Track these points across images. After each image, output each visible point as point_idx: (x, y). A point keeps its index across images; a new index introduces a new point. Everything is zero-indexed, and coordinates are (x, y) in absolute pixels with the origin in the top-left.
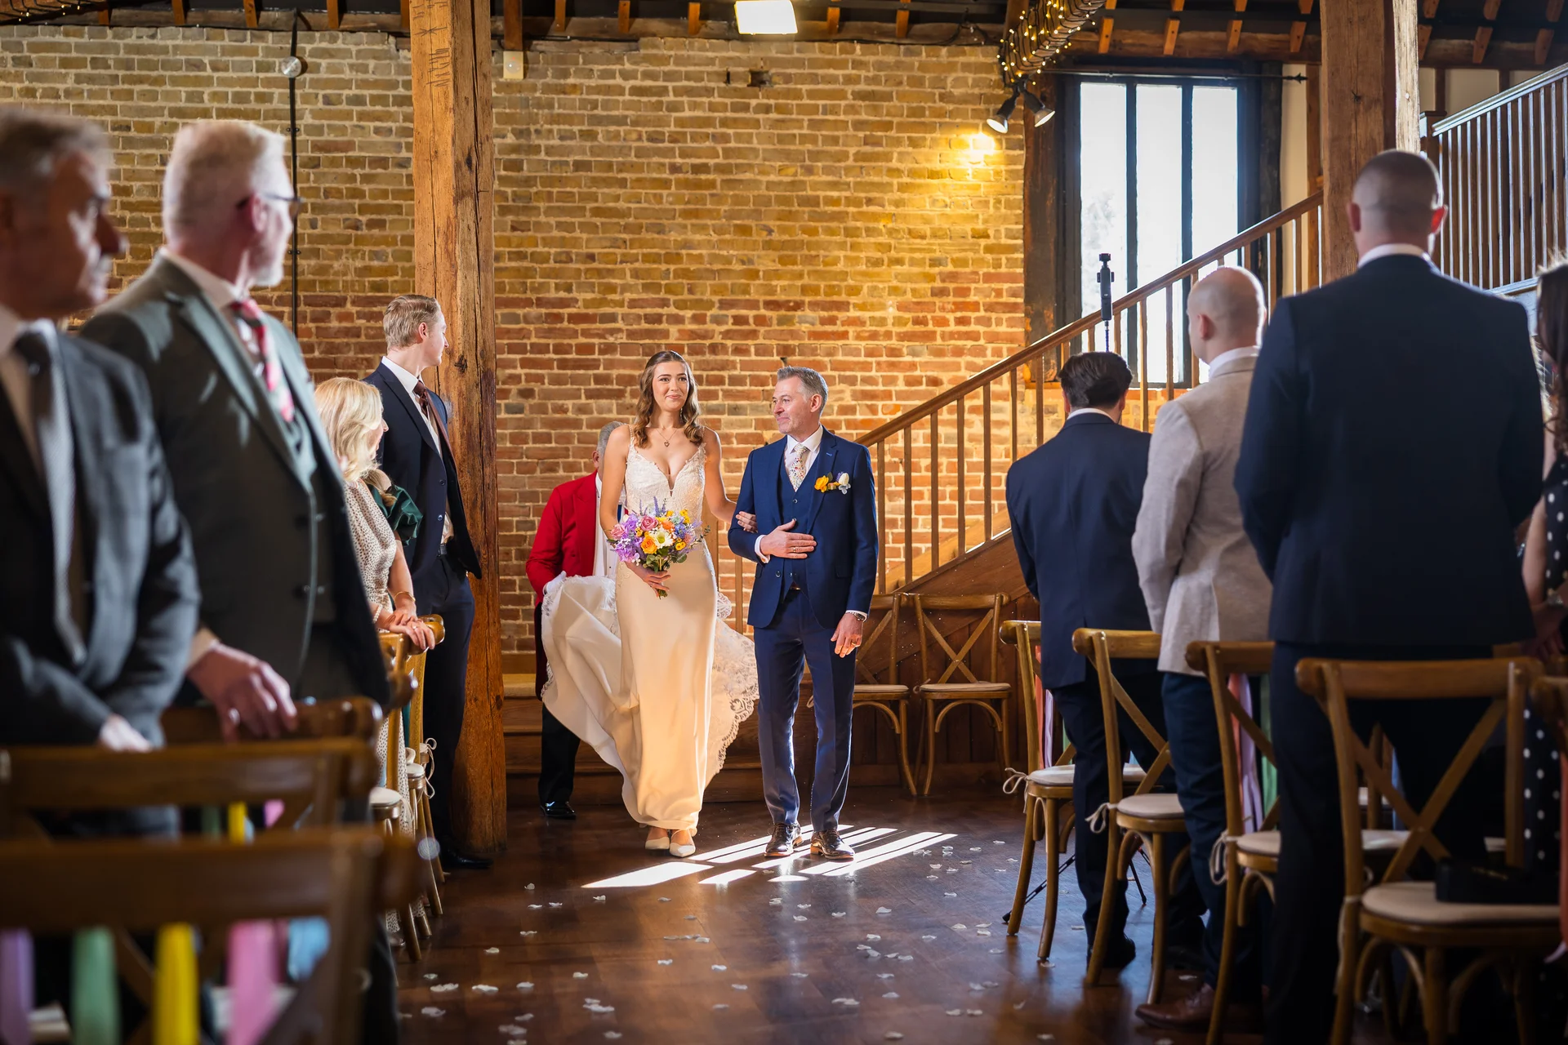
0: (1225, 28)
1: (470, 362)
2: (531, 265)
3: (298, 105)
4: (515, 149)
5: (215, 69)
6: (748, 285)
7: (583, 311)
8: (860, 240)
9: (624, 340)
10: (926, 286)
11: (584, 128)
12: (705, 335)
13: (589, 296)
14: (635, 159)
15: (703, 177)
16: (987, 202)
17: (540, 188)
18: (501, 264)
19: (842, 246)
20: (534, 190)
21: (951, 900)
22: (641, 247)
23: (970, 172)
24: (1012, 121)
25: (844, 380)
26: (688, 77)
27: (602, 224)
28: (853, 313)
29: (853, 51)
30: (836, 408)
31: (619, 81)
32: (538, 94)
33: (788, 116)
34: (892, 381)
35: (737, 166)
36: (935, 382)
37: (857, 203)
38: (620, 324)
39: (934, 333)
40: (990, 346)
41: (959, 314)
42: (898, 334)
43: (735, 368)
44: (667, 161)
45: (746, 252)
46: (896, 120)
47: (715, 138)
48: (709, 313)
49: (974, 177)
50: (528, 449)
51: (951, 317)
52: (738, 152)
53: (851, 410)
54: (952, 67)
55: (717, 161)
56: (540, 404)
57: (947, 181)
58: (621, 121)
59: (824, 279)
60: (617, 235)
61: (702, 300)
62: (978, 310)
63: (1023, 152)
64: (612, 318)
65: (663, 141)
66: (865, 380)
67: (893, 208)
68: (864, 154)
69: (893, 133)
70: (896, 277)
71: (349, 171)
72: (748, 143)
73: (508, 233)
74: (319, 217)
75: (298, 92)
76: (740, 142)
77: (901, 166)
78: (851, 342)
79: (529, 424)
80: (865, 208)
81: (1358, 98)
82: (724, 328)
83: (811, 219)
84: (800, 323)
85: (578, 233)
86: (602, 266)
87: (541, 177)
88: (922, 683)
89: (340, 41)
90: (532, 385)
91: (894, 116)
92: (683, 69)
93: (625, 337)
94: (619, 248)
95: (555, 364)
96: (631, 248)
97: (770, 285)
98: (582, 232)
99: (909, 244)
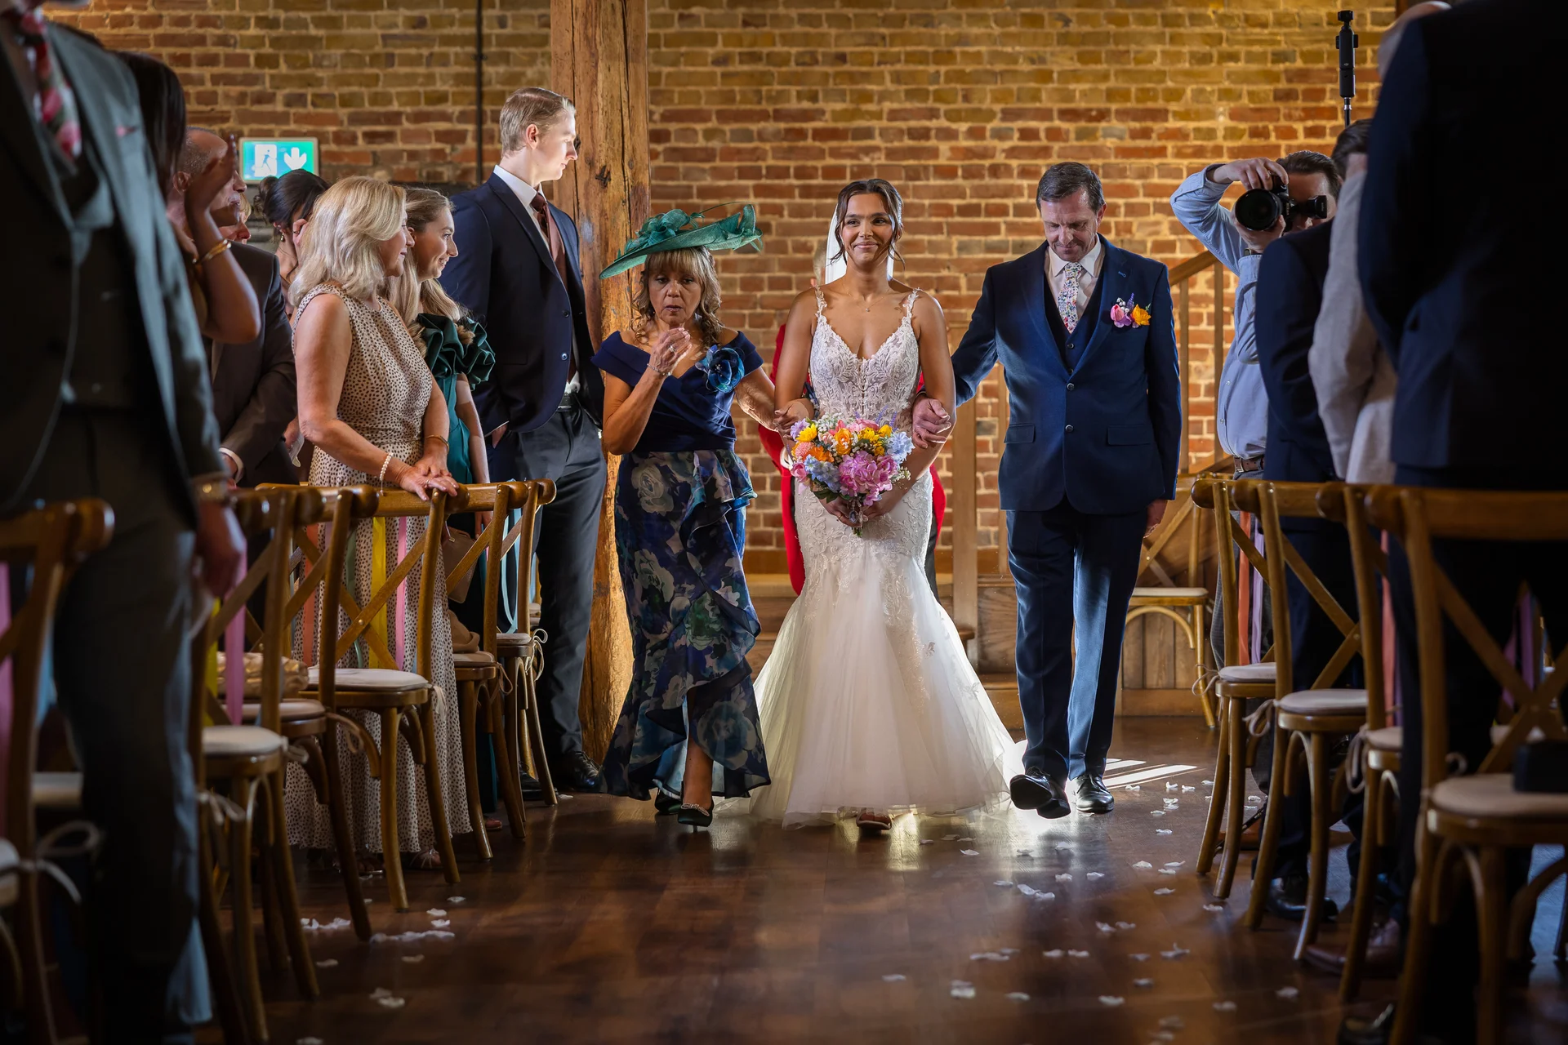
1: (616, 176)
2: (766, 68)
6: (1039, 90)
7: (831, 125)
8: (1182, 30)
9: (883, 161)
10: (1267, 88)
12: (985, 154)
13: (839, 106)
18: (731, 69)
19: (1159, 38)
22: (904, 44)
27: (856, 15)
28: (1172, 124)
30: (1149, 245)
38: (877, 141)
39: (1278, 147)
41: (1310, 123)
42: (1231, 149)
43: (1022, 195)
45: (1036, 48)
48: (989, 126)
50: (762, 297)
51: (1299, 127)
53: (1169, 246)
56: (777, 243)
59: (1135, 81)
60: (874, 30)
61: (980, 110)
62: (1336, 118)
64: (867, 133)
70: (1228, 76)
73: (739, 30)
74: (509, 14)
78: (1170, 160)
79: (764, 266)
82: (1007, 144)
84: (1105, 136)
85: (825, 29)
86: (855, 68)
90: (768, 218)
93: (883, 157)
94: (876, 45)
95: (797, 192)
96: (891, 45)
97: (1067, 89)
98: (830, 26)
99: (1246, 34)
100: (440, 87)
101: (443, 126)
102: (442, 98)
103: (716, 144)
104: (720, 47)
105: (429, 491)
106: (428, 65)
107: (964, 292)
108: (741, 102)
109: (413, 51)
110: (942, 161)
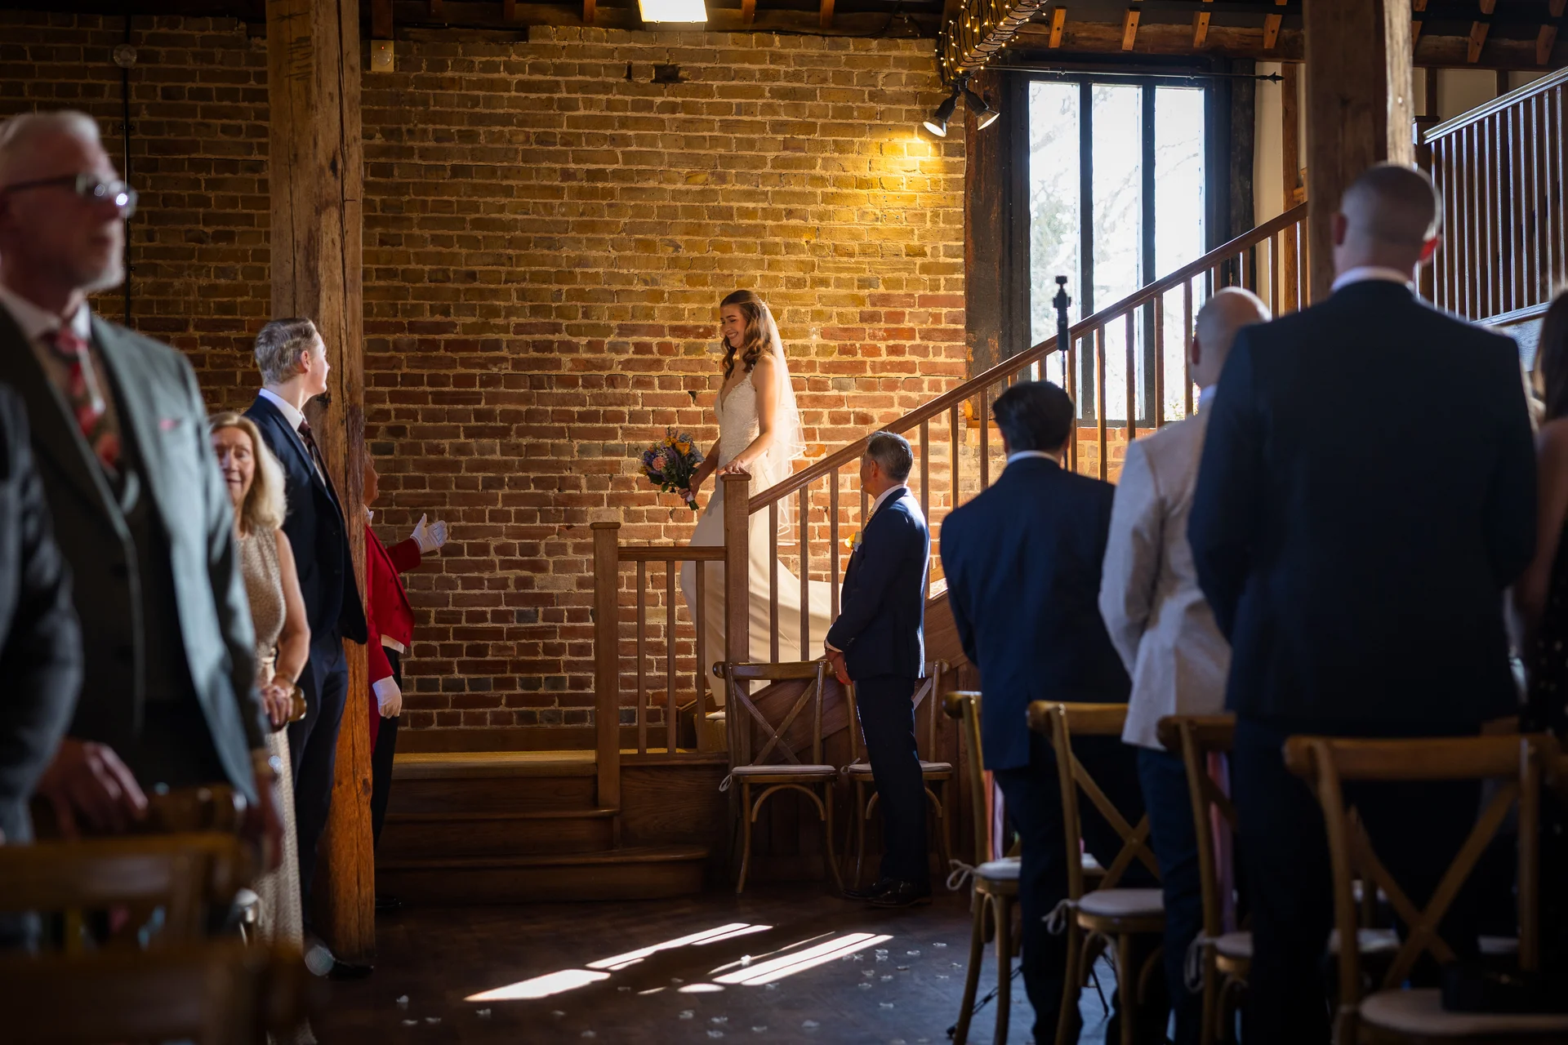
0: (1191, 21)
1: (335, 399)
2: (402, 284)
3: (133, 99)
4: (384, 151)
5: (37, 57)
6: (652, 308)
7: (462, 337)
8: (779, 257)
9: (510, 371)
10: (853, 310)
11: (463, 128)
12: (603, 365)
13: (469, 320)
14: (521, 164)
15: (600, 185)
16: (923, 215)
17: (413, 197)
18: (369, 284)
19: (759, 264)
20: (406, 198)
21: (887, 1011)
22: (529, 265)
23: (904, 181)
24: (952, 124)
26: (583, 70)
27: (484, 237)
29: (772, 43)
31: (503, 75)
32: (411, 89)
33: (698, 116)
34: (815, 417)
35: (639, 172)
36: (865, 419)
37: (775, 215)
38: (505, 353)
39: (864, 363)
40: (926, 379)
41: (891, 342)
42: (822, 365)
43: (636, 403)
44: (558, 166)
45: (649, 271)
46: (820, 121)
47: (613, 140)
48: (607, 341)
49: (909, 187)
50: (397, 494)
51: (882, 345)
52: (640, 157)
54: (883, 61)
55: (615, 166)
56: (411, 444)
57: (878, 191)
58: (506, 120)
60: (502, 251)
61: (599, 325)
62: (913, 338)
63: (963, 159)
64: (496, 345)
65: (554, 144)
67: (817, 222)
68: (784, 159)
69: (816, 136)
70: (819, 298)
71: (192, 175)
72: (651, 146)
74: (157, 229)
75: (133, 84)
76: (641, 146)
77: (826, 174)
79: (399, 466)
80: (784, 222)
81: (1345, 102)
82: (624, 357)
83: (724, 233)
84: (710, 351)
85: (456, 249)
86: (483, 286)
87: (414, 183)
88: (851, 763)
89: (181, 27)
90: (403, 422)
91: (818, 117)
92: (577, 62)
93: (510, 368)
94: (503, 265)
95: (430, 397)
96: (517, 266)
97: (678, 308)
98: (460, 247)
99: (835, 263)
107: (585, 491)
108: (377, 316)
110: (564, 372)
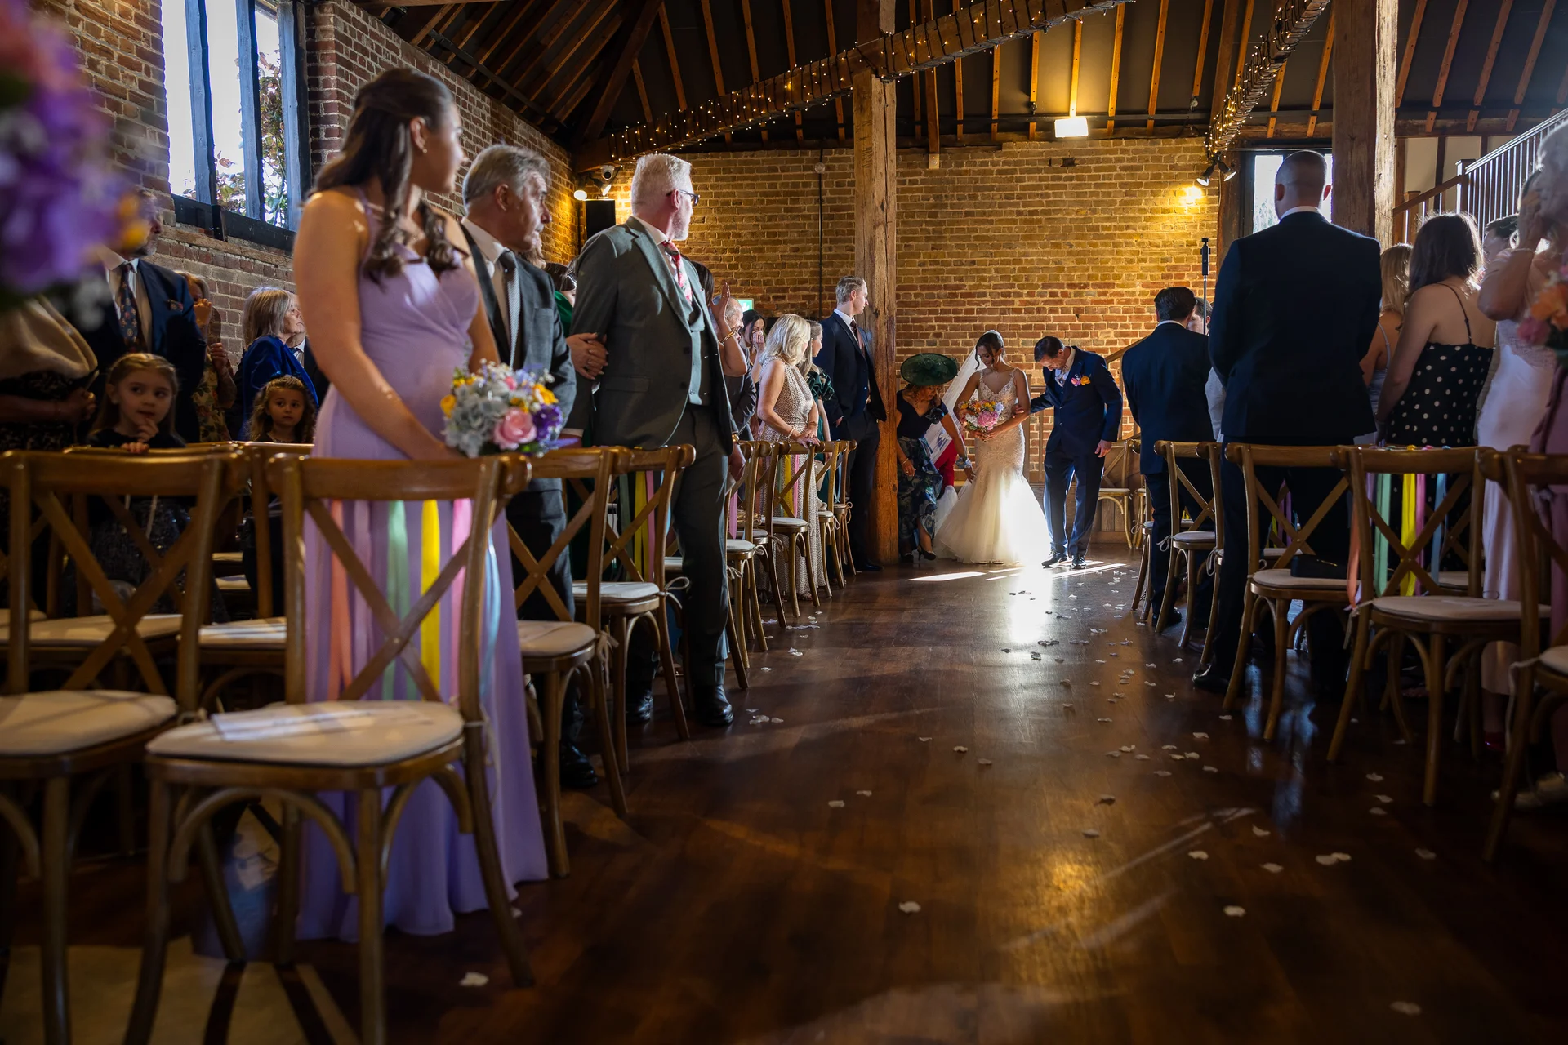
1: (881, 313)
2: (941, 267)
3: (824, 188)
4: (934, 206)
5: (783, 171)
6: (1058, 275)
7: (969, 291)
8: (1122, 249)
10: (1159, 274)
11: (971, 193)
12: (1034, 303)
13: (972, 283)
14: (998, 209)
15: (1035, 217)
16: (1196, 226)
17: (947, 226)
18: (926, 268)
19: (1111, 253)
20: (944, 227)
22: (1000, 256)
23: (1187, 209)
24: (1212, 179)
25: (1110, 326)
26: (1028, 163)
27: (980, 244)
28: (1116, 289)
29: (1121, 144)
31: (990, 167)
32: (948, 176)
33: (1083, 182)
34: (1139, 326)
35: (1054, 210)
37: (1121, 228)
38: (988, 298)
42: (1142, 300)
43: (1050, 320)
44: (1015, 209)
45: (1057, 257)
46: (1144, 181)
47: (1042, 195)
48: (1036, 291)
49: (1189, 211)
52: (1054, 203)
53: (1114, 342)
54: (1178, 150)
55: (1042, 208)
56: (945, 341)
57: (1173, 214)
58: (991, 189)
59: (1101, 271)
60: (987, 250)
61: (1033, 284)
63: (1218, 197)
64: (984, 295)
65: (1013, 199)
66: (1122, 326)
67: (1141, 231)
68: (1125, 201)
69: (1142, 189)
70: (1142, 268)
71: (849, 221)
72: (1060, 198)
73: (930, 251)
74: (833, 245)
75: (823, 181)
76: (1055, 197)
77: (1145, 207)
78: (1115, 305)
80: (1125, 231)
81: (1353, 139)
82: (1044, 299)
83: (1094, 238)
84: (1087, 295)
85: (966, 250)
86: (979, 267)
87: (948, 220)
89: (845, 153)
90: (941, 331)
91: (1143, 179)
92: (1025, 159)
93: (990, 305)
94: (988, 257)
96: (995, 257)
97: (1071, 275)
99: (1150, 251)
100: (805, 277)
101: (805, 293)
102: (805, 281)
103: (919, 300)
104: (922, 259)
105: (808, 444)
106: (800, 267)
109: (793, 262)
110: (1016, 306)
